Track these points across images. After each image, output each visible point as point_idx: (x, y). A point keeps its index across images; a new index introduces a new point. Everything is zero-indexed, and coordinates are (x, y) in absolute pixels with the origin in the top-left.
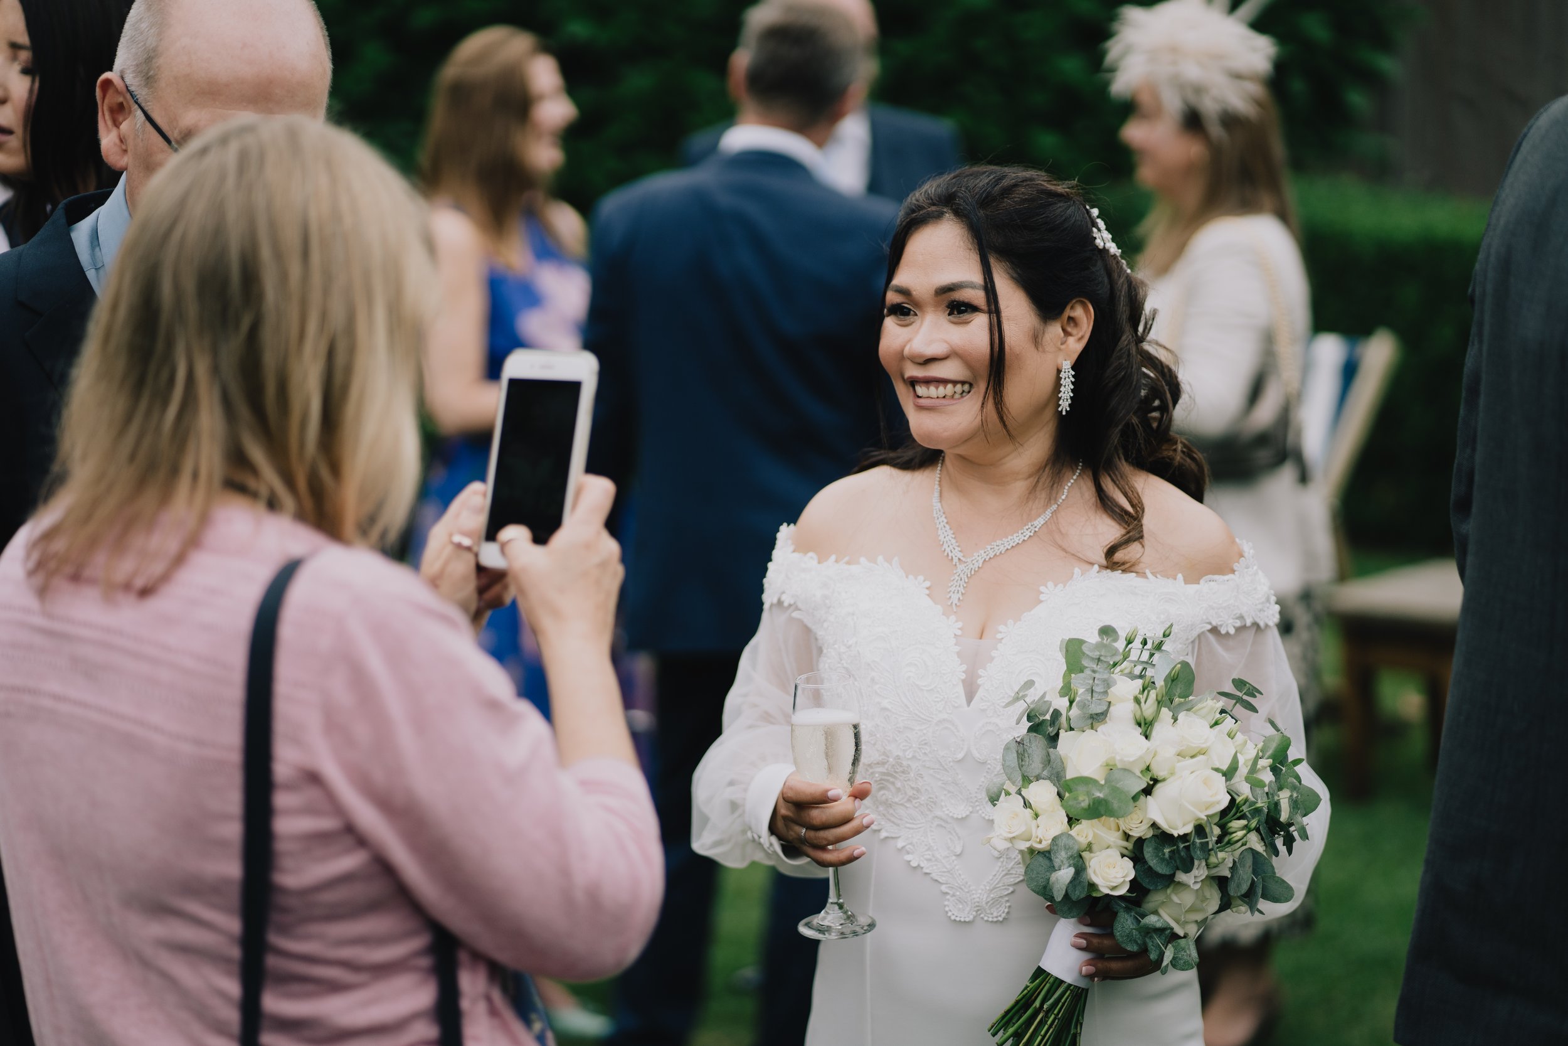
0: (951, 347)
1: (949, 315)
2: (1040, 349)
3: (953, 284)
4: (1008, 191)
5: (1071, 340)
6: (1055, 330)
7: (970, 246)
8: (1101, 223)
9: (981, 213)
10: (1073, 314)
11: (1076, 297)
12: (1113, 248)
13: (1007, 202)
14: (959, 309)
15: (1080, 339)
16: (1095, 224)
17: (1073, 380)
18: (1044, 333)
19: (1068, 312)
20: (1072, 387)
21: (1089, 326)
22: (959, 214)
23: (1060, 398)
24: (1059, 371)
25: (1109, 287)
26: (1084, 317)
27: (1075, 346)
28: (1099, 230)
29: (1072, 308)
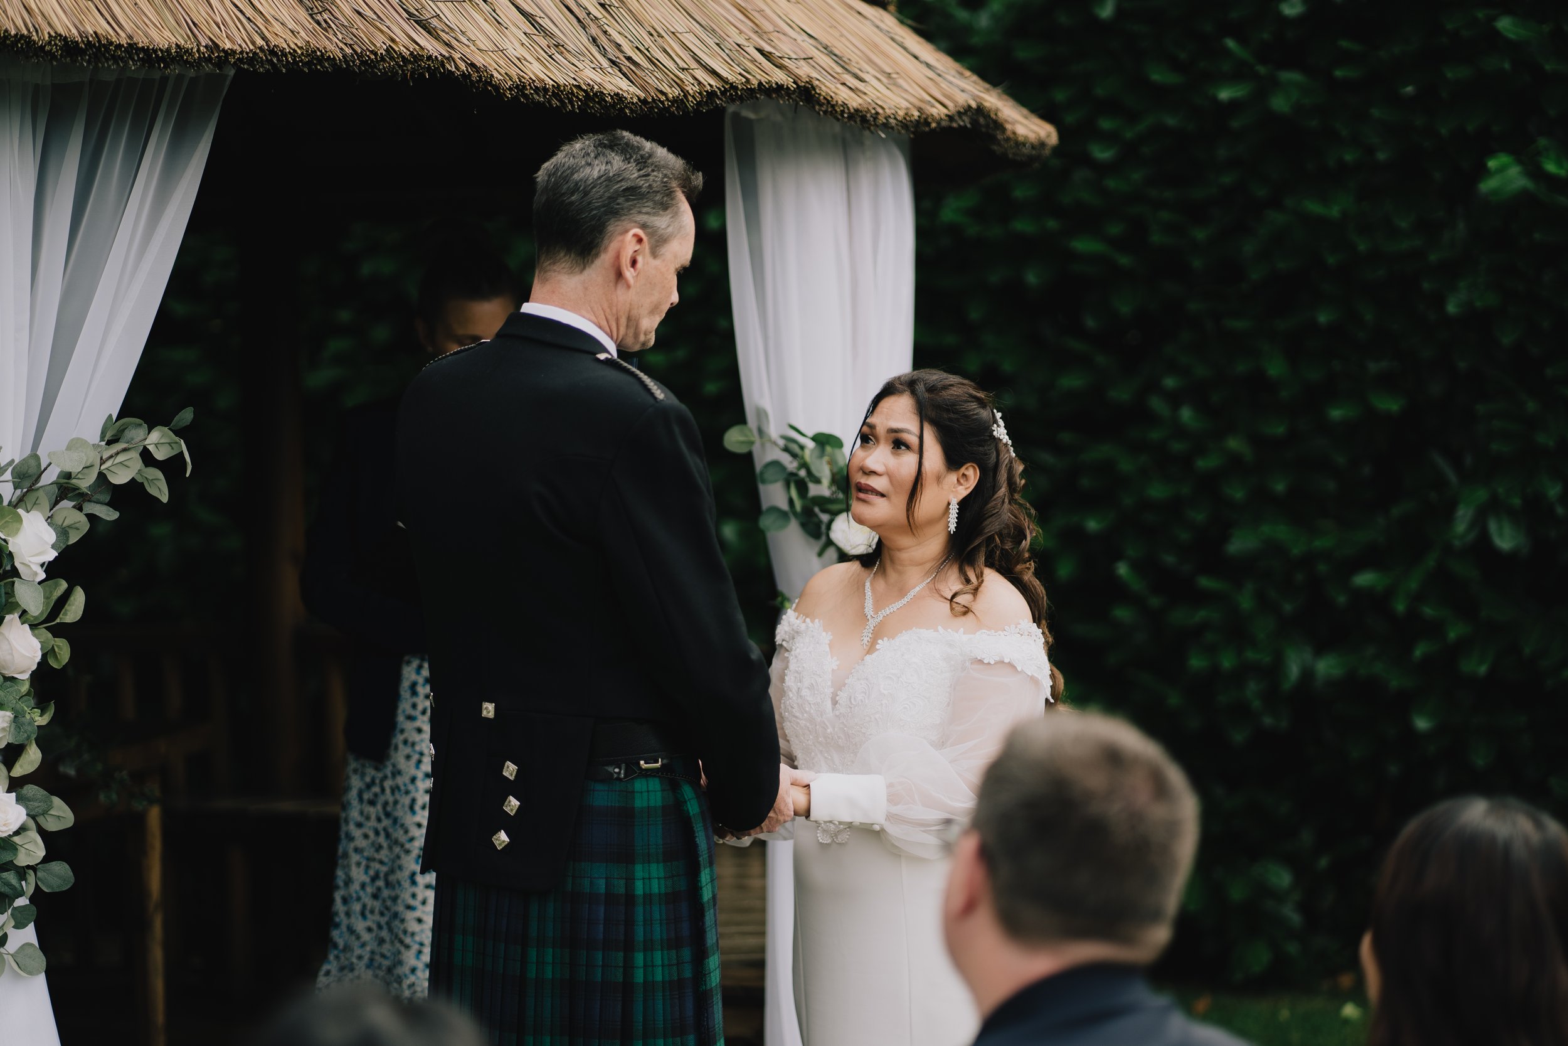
0: (886, 469)
1: (893, 448)
2: (940, 486)
3: (898, 429)
4: (946, 388)
5: (960, 488)
6: (953, 477)
7: (916, 412)
8: (1001, 423)
9: (927, 395)
10: (966, 473)
11: (972, 462)
12: (1005, 439)
13: (944, 393)
14: (898, 444)
15: (967, 488)
16: (995, 421)
17: (958, 511)
18: (945, 477)
19: (963, 470)
20: (957, 516)
21: (974, 481)
22: (913, 393)
23: (949, 522)
24: (949, 504)
25: (995, 460)
26: (972, 474)
27: (963, 492)
28: (998, 426)
29: (967, 469)
